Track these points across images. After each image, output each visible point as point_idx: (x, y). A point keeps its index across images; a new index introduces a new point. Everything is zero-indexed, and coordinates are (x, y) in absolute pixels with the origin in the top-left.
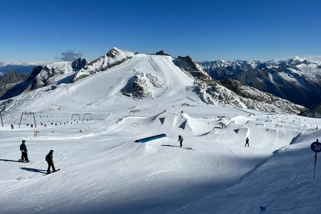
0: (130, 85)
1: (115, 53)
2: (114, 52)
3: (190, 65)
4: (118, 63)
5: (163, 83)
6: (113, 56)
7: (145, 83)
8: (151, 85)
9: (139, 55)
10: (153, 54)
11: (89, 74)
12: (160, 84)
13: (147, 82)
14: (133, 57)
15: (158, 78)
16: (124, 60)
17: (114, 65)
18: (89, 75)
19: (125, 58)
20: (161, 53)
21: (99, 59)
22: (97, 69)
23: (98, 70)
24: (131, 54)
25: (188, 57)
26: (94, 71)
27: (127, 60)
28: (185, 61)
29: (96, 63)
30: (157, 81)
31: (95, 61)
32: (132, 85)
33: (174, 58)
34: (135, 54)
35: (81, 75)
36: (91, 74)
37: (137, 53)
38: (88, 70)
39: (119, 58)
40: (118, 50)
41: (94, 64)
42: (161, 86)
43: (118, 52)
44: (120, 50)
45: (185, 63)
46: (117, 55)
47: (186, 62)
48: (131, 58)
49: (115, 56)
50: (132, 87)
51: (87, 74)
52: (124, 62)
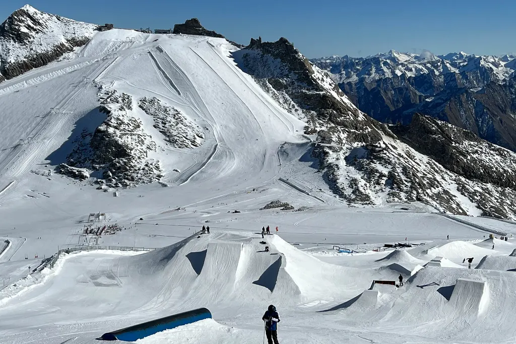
0: (84, 137)
1: (29, 27)
2: (22, 21)
3: (290, 70)
4: (41, 60)
5: (201, 130)
6: (20, 38)
7: (136, 132)
8: (158, 139)
9: (115, 35)
10: (165, 32)
12: (190, 134)
13: (142, 127)
14: (93, 42)
15: (183, 113)
16: (59, 51)
17: (23, 67)
19: (62, 45)
20: (191, 28)
24: (87, 30)
25: (283, 41)
27: (72, 50)
28: (276, 56)
30: (180, 125)
32: (88, 139)
33: (238, 46)
34: (100, 29)
37: (109, 27)
39: (41, 44)
40: (38, 16)
42: (193, 142)
43: (40, 24)
44: (46, 16)
45: (275, 63)
46: (33, 33)
47: (279, 60)
48: (84, 42)
49: (26, 35)
50: (92, 144)
52: (61, 58)
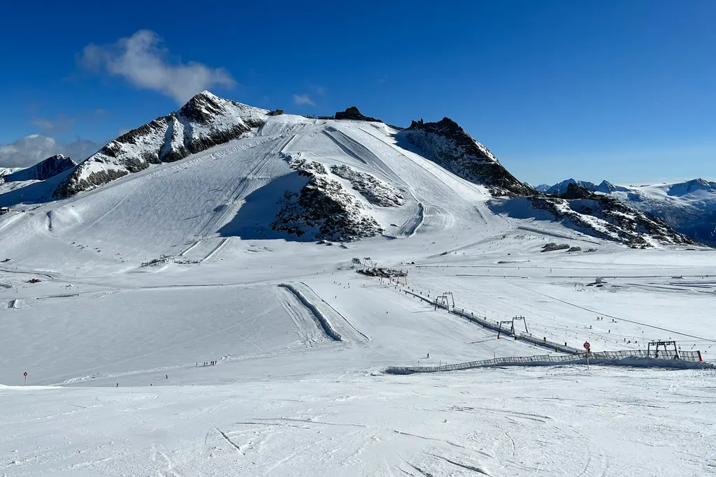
0: (288, 197)
1: (208, 109)
2: (203, 104)
3: (457, 145)
4: (221, 138)
5: (399, 192)
6: (201, 118)
7: (340, 191)
8: (363, 201)
9: (285, 119)
11: (122, 168)
12: (392, 196)
13: (343, 189)
14: (268, 123)
15: (377, 178)
16: (237, 132)
17: (205, 144)
18: (126, 173)
19: (241, 125)
20: (352, 114)
21: (157, 126)
22: (151, 156)
23: (156, 159)
24: (260, 114)
25: (446, 121)
26: (142, 161)
27: (249, 130)
28: (440, 134)
29: (148, 138)
30: (377, 187)
31: (144, 130)
32: (294, 199)
33: (399, 129)
34: (271, 114)
35: (95, 172)
36: (130, 169)
37: (280, 112)
38: (119, 157)
39: (221, 124)
40: (216, 100)
41: (139, 140)
42: (396, 202)
43: (218, 107)
44: (223, 101)
45: (442, 143)
46: (213, 115)
47: (444, 137)
48: (260, 125)
49: (207, 115)
50: (301, 203)
51: (116, 169)
52: (241, 137)
